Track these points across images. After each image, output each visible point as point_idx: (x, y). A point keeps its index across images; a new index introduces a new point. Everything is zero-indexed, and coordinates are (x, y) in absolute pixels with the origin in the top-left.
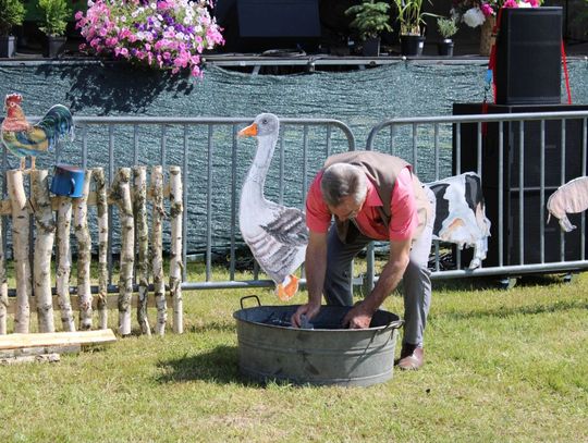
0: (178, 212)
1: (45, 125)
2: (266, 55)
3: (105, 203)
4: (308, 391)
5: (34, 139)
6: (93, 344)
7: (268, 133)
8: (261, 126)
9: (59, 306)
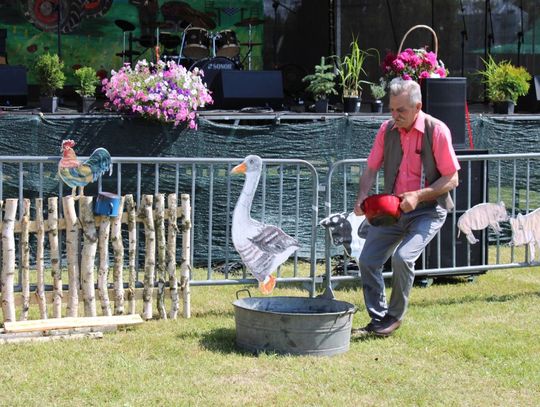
0: (187, 228)
1: (91, 164)
2: (244, 111)
3: (134, 221)
4: (289, 359)
5: (82, 174)
6: (126, 326)
7: (254, 170)
8: (249, 165)
9: (100, 298)
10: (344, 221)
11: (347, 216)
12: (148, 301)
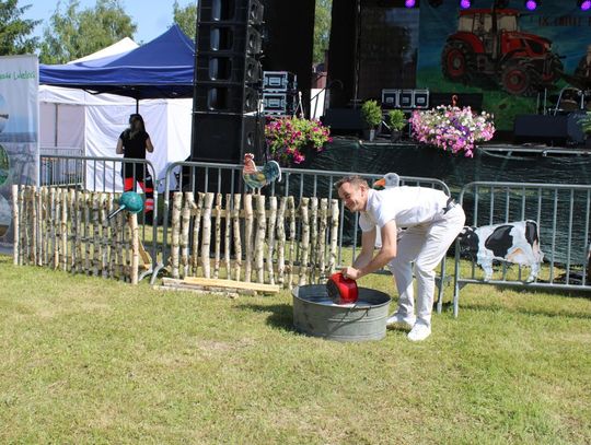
1: (265, 172)
5: (258, 178)
6: (264, 292)
7: (392, 184)
8: (388, 180)
10: (472, 233)
11: (474, 229)
12: (300, 276)
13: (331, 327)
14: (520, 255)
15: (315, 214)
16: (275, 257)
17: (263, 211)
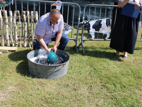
1: (6, 0)
3: (20, 19)
5: (3, 3)
7: (59, 5)
10: (88, 23)
11: (89, 22)
12: (24, 42)
13: (48, 74)
14: (104, 30)
15: (29, 17)
16: (14, 35)
17: (7, 17)
